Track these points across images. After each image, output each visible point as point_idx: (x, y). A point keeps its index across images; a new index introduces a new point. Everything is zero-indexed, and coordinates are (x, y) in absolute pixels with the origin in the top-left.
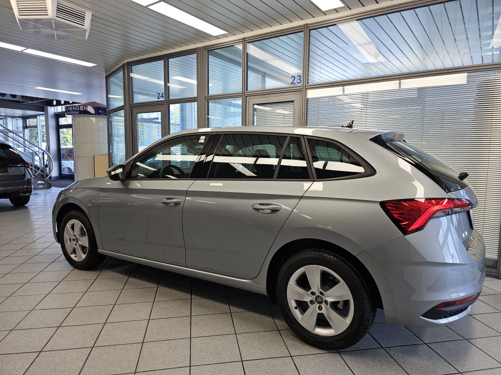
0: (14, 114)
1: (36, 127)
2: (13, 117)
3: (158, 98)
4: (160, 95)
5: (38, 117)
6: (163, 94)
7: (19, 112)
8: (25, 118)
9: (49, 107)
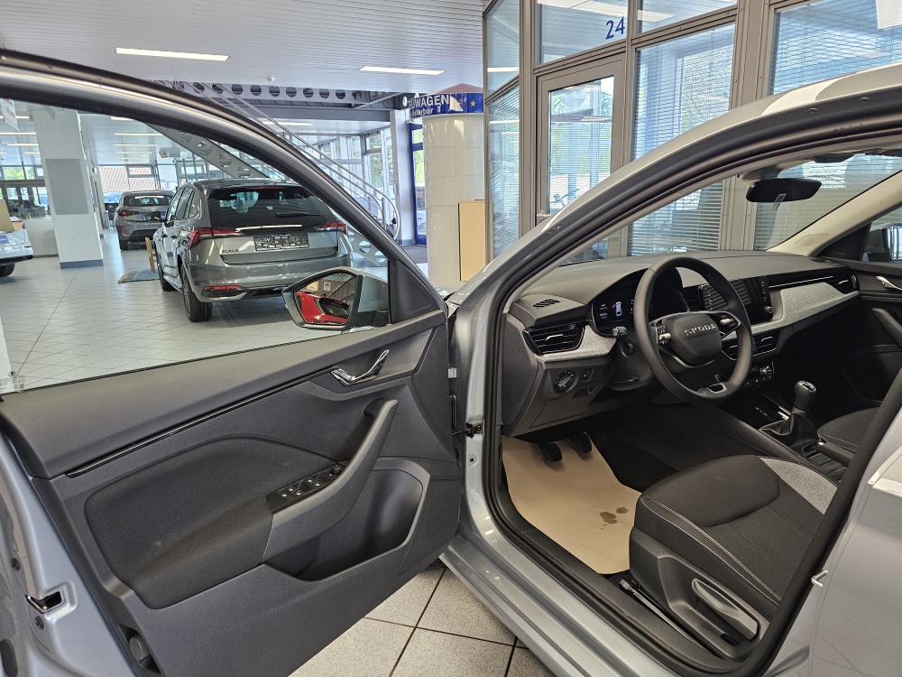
0: (350, 131)
1: (380, 150)
2: (348, 136)
3: (608, 37)
4: (615, 25)
5: (382, 132)
6: (622, 21)
7: (355, 126)
8: (363, 135)
9: (396, 111)
